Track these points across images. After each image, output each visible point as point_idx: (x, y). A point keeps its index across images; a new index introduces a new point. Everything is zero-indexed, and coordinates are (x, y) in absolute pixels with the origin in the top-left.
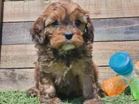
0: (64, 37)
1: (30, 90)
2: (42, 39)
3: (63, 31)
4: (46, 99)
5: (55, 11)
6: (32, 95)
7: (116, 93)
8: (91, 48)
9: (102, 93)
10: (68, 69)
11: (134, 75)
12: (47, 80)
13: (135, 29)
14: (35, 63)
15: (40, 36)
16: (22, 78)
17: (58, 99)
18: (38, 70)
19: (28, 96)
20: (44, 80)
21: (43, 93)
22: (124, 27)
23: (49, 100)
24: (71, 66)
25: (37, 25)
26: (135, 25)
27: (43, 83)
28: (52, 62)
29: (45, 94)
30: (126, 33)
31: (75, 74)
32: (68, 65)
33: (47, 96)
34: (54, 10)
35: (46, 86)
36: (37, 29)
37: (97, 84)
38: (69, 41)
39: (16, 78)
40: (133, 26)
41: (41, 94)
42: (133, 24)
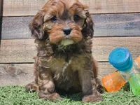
0: (62, 32)
1: (29, 85)
2: (41, 34)
3: (62, 26)
4: (45, 94)
5: (54, 7)
6: (31, 90)
7: (116, 89)
8: (91, 43)
9: (101, 89)
10: (67, 64)
11: (133, 71)
12: (46, 75)
13: (136, 25)
14: (34, 58)
15: (39, 32)
16: (21, 72)
17: (57, 94)
18: (37, 65)
19: (27, 91)
20: (43, 75)
21: (42, 88)
22: (125, 22)
23: (48, 96)
24: (70, 61)
25: (37, 21)
26: (136, 21)
27: (42, 78)
28: (51, 57)
29: (44, 89)
30: (126, 28)
31: (75, 70)
32: (67, 61)
33: (46, 91)
34: (53, 5)
35: (45, 81)
36: (36, 24)
37: (97, 80)
38: (67, 36)
39: (16, 73)
40: (133, 21)
41: (40, 89)
42: (133, 19)
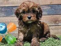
13: (45, 10)
26: (45, 8)
40: (44, 9)
42: (44, 8)
